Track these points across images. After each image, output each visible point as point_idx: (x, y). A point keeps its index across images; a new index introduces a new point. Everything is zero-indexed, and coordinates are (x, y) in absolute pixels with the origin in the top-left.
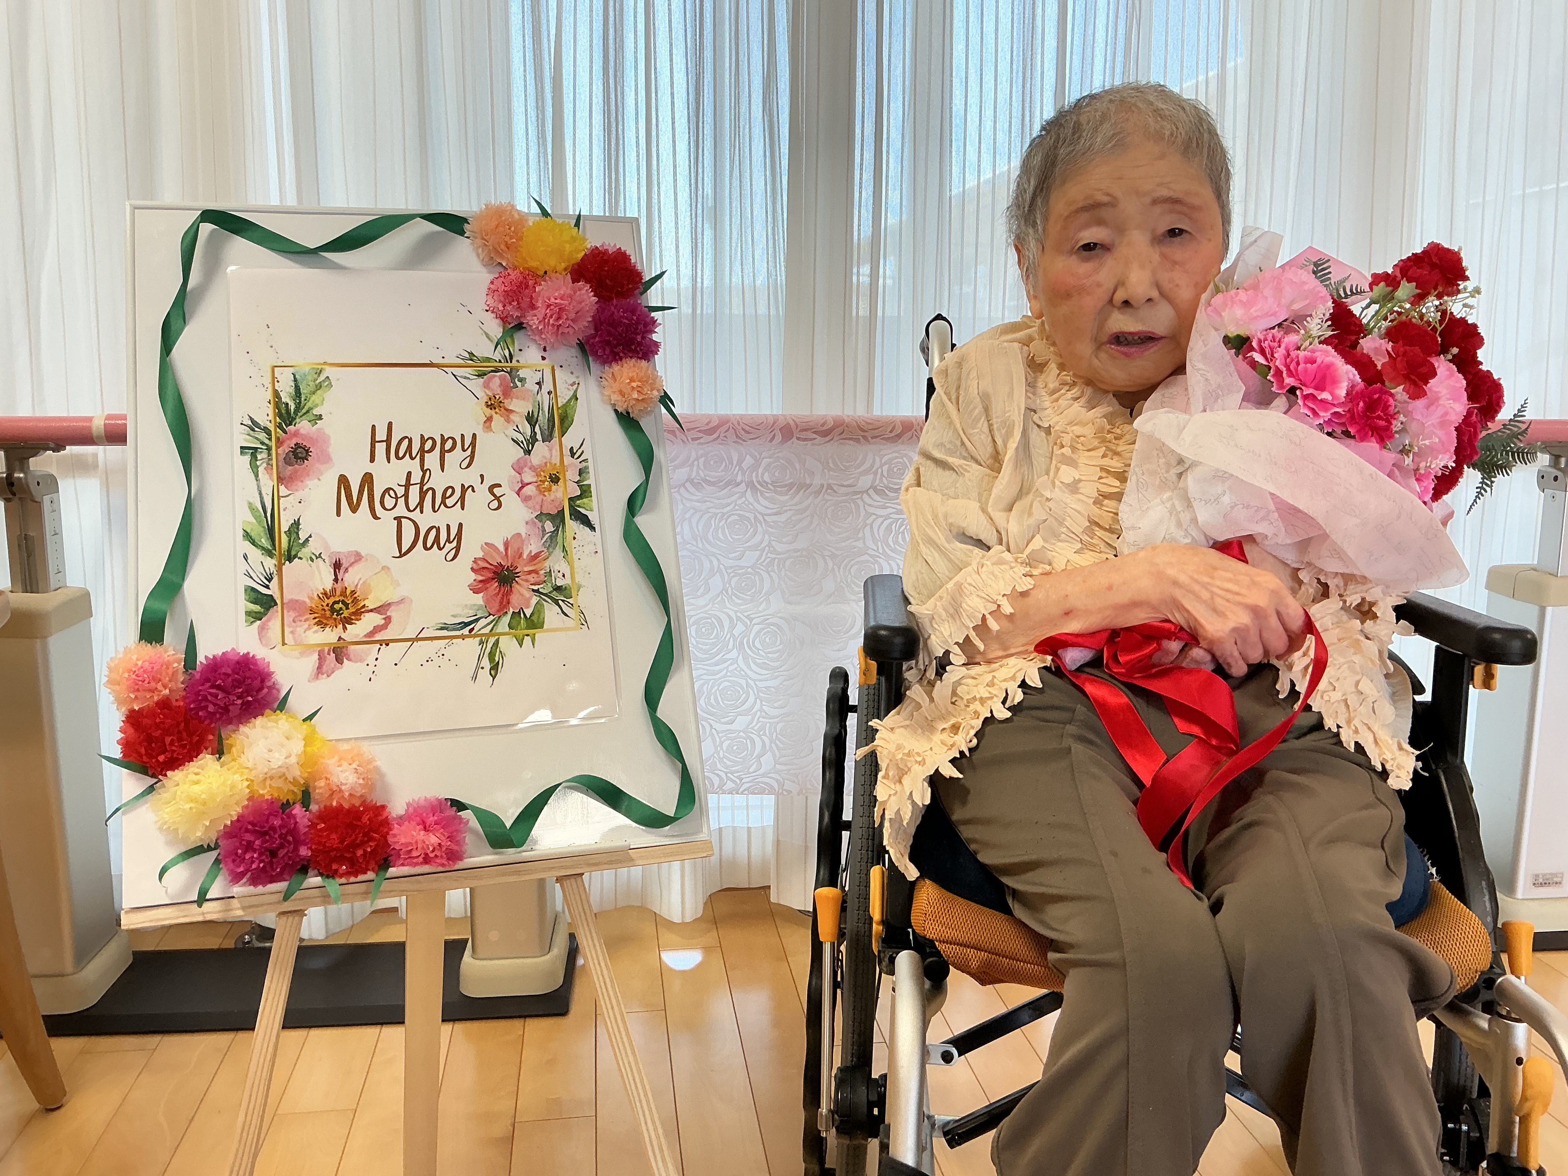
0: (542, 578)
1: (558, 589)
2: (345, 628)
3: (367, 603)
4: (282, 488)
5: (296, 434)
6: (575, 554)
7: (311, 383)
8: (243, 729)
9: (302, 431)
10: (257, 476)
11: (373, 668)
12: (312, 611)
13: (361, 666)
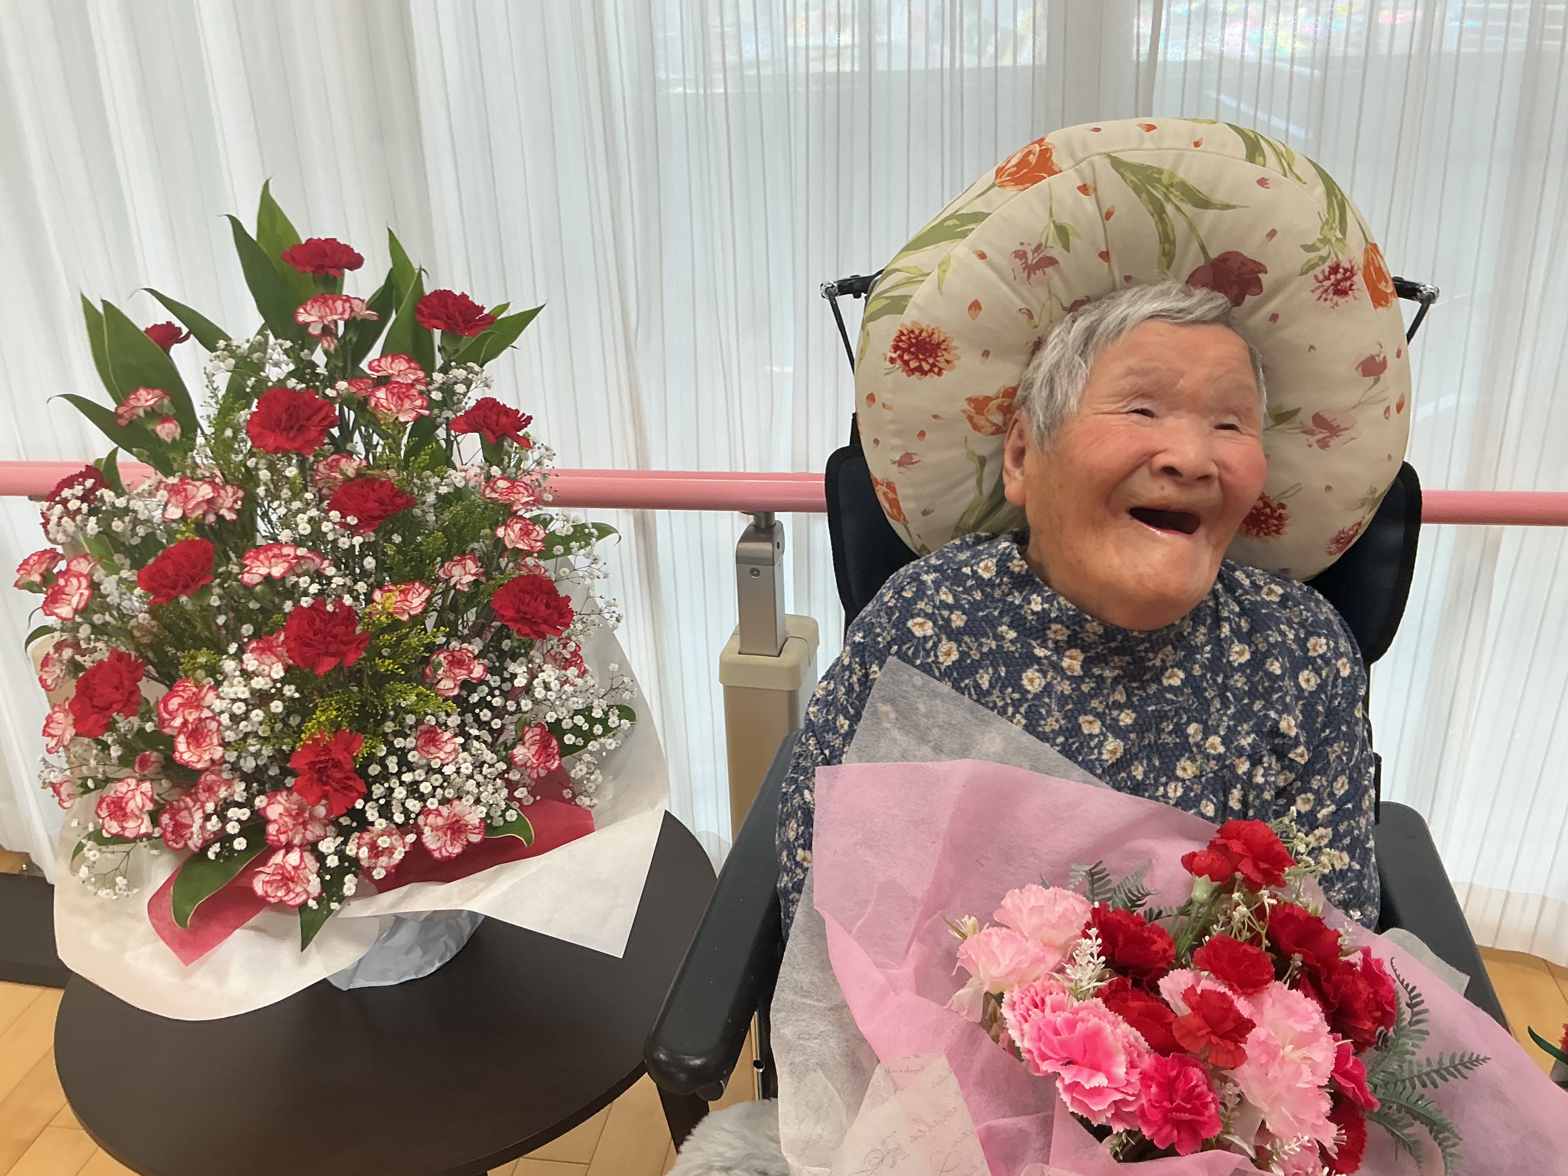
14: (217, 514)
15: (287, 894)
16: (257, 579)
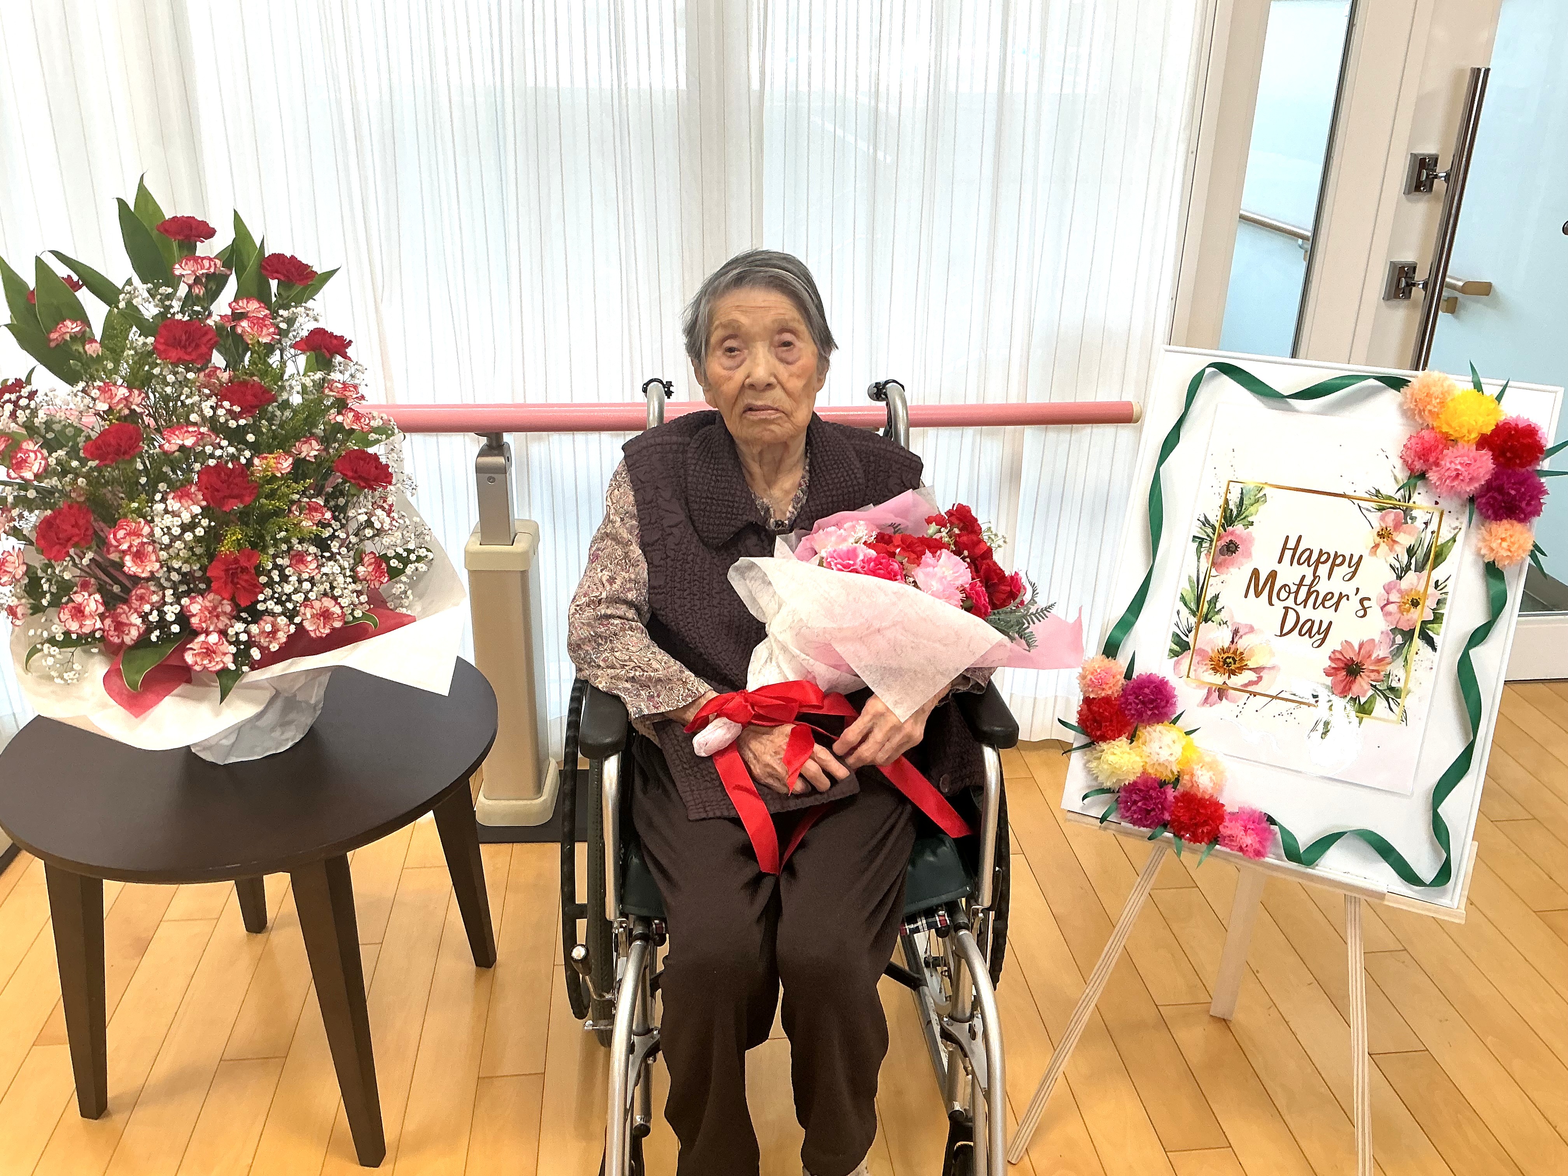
0: (1381, 677)
1: (1391, 689)
2: (1229, 677)
3: (1249, 663)
4: (1213, 570)
5: (1232, 533)
6: (1412, 666)
7: (1252, 498)
8: (1148, 728)
9: (1237, 532)
10: (1199, 558)
11: (1240, 709)
12: (1211, 660)
13: (1233, 706)
14: (129, 409)
15: (210, 662)
16: (176, 448)
